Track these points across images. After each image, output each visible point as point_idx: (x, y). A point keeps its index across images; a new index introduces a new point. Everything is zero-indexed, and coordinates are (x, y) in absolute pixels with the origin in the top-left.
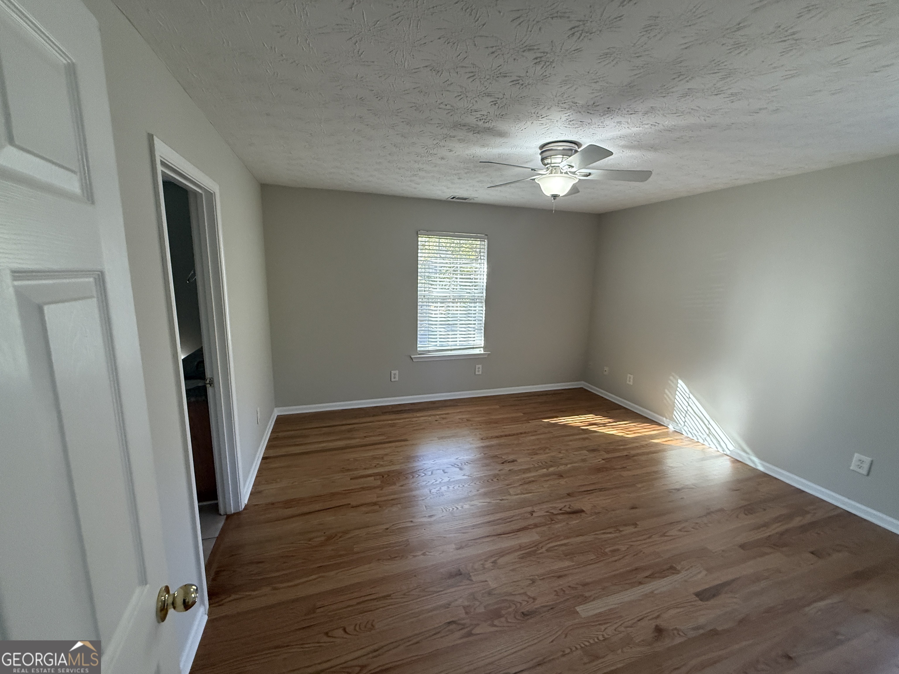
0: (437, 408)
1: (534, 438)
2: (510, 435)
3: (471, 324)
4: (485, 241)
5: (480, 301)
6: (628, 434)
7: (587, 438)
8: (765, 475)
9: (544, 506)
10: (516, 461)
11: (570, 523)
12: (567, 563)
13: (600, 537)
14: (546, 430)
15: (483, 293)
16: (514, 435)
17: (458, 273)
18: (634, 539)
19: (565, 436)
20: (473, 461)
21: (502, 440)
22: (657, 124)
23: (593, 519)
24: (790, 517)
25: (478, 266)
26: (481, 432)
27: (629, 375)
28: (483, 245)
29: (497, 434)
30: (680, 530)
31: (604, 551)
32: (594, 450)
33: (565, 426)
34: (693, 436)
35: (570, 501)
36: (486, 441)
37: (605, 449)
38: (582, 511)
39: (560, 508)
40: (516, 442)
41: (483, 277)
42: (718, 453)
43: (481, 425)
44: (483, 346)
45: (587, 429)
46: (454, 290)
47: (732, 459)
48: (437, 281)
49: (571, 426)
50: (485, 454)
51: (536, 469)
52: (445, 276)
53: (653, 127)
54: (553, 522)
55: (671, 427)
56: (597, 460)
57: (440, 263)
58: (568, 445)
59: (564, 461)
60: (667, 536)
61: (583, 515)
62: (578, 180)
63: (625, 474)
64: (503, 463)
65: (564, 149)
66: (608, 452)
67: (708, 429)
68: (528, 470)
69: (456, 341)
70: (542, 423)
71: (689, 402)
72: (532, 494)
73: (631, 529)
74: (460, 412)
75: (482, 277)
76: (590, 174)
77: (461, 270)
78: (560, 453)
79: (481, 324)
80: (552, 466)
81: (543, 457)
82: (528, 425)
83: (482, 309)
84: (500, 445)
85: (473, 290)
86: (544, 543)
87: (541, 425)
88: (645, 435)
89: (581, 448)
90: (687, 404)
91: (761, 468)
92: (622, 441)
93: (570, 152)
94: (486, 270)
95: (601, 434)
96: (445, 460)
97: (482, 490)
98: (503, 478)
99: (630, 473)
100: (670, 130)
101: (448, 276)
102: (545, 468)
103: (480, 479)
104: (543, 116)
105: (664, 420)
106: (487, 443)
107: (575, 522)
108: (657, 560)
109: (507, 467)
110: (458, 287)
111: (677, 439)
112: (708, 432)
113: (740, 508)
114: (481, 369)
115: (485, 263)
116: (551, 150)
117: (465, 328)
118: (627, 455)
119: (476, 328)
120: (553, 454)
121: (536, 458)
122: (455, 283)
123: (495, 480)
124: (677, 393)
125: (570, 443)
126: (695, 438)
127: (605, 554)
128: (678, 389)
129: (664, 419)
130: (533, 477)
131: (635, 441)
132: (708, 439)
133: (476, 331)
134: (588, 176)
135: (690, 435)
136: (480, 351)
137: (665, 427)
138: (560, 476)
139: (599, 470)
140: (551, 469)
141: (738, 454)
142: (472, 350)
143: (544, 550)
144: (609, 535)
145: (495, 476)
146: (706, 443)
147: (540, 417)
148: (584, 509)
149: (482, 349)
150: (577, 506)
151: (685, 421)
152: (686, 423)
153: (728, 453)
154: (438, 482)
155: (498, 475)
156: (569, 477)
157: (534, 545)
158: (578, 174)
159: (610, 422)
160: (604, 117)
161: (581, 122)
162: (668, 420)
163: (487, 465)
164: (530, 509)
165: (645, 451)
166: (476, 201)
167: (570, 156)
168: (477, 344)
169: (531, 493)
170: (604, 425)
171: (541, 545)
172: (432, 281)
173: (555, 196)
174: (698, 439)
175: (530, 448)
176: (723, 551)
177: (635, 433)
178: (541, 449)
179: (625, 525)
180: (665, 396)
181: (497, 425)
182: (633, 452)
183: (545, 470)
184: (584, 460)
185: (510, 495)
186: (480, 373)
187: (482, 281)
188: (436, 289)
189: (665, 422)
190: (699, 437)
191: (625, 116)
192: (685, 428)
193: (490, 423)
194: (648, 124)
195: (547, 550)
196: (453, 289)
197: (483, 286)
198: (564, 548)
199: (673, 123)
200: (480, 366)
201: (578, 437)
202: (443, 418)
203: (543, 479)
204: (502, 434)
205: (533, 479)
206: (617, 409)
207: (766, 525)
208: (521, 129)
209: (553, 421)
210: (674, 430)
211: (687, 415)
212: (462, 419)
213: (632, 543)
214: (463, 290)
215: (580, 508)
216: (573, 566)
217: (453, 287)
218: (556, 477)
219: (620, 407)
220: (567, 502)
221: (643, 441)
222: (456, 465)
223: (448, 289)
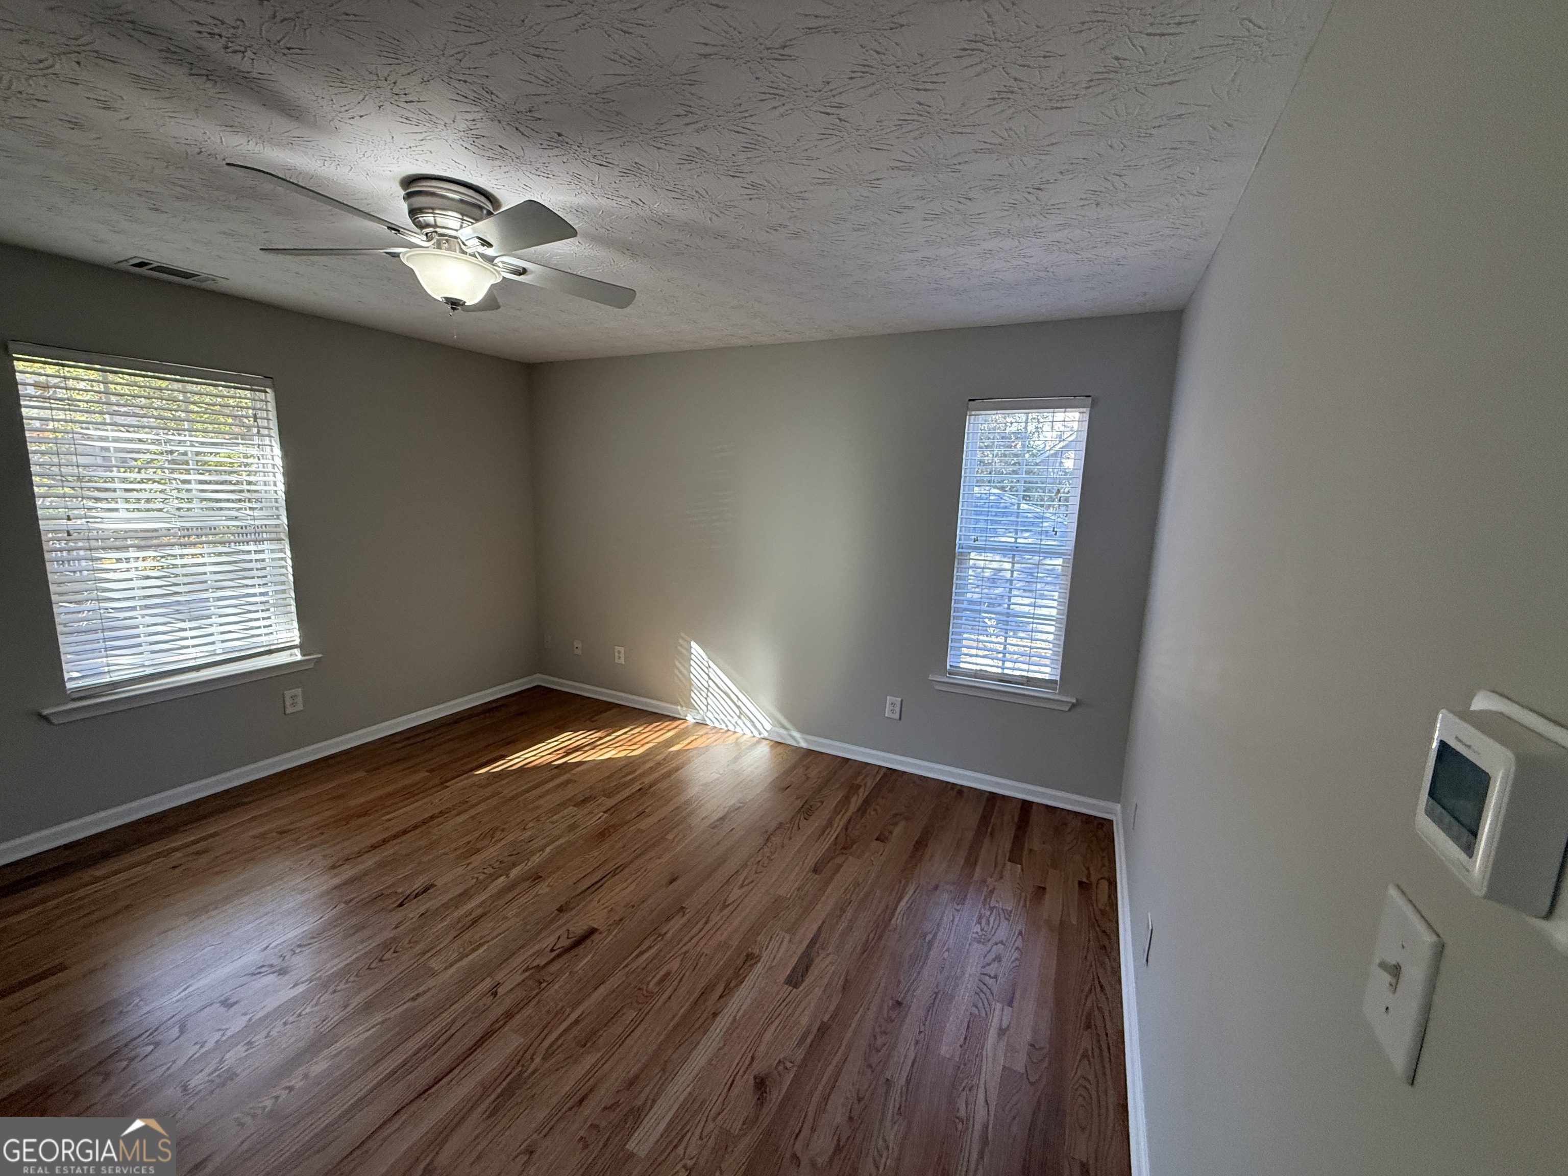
0: (173, 831)
1: (464, 817)
2: (405, 832)
3: (254, 595)
4: (266, 392)
5: (273, 536)
6: (634, 750)
7: (568, 782)
8: (810, 752)
9: (517, 961)
10: (433, 886)
11: (575, 970)
12: (590, 1060)
13: (634, 965)
14: (489, 791)
15: (278, 517)
16: (415, 827)
17: (191, 467)
18: (686, 939)
19: (527, 791)
20: (316, 935)
21: (388, 851)
22: (642, 204)
23: (615, 936)
24: (847, 799)
25: (255, 451)
26: (327, 852)
27: (619, 648)
28: (262, 401)
29: (369, 842)
30: (742, 886)
31: (647, 991)
32: (585, 801)
33: (522, 770)
34: (721, 724)
35: (565, 924)
36: (345, 867)
37: (604, 791)
38: (592, 932)
39: (550, 948)
40: (423, 842)
41: (274, 479)
42: (755, 739)
43: (322, 834)
44: (297, 642)
45: (566, 762)
46: (182, 513)
47: (772, 743)
48: (115, 491)
49: (535, 767)
50: (346, 903)
51: (481, 885)
52: (143, 475)
53: (634, 207)
54: (544, 984)
55: (689, 718)
56: (595, 817)
57: (116, 440)
58: (537, 807)
59: (535, 845)
60: (729, 905)
61: (596, 937)
62: (501, 278)
63: (645, 824)
64: (401, 905)
65: (462, 201)
66: (609, 796)
67: (738, 707)
68: (466, 895)
69: (213, 643)
70: (474, 779)
71: (710, 674)
72: (485, 947)
73: (678, 922)
74: (254, 819)
75: (271, 478)
76: (524, 272)
77: (197, 461)
78: (525, 829)
79: (284, 591)
80: (514, 865)
81: (492, 852)
82: (446, 793)
83: (282, 555)
84: (382, 865)
85: (248, 512)
86: (536, 1044)
87: (474, 785)
88: (659, 743)
89: (563, 805)
90: (706, 678)
91: (803, 745)
92: (628, 766)
93: (477, 212)
94: (279, 462)
95: (592, 764)
96: (225, 970)
97: (357, 1001)
98: (410, 942)
99: (651, 820)
100: (660, 222)
101: (156, 477)
102: (501, 876)
103: (342, 974)
104: (409, 98)
105: (680, 710)
106: (348, 872)
107: (585, 960)
108: (726, 957)
109: (413, 911)
110: (195, 505)
111: (702, 736)
112: (738, 713)
113: (798, 812)
114: (300, 700)
115: (274, 443)
116: (433, 194)
117: (235, 606)
118: (640, 789)
119: (271, 602)
120: (510, 838)
121: (477, 860)
122: (184, 495)
123: (389, 955)
124: (692, 663)
125: (541, 802)
126: (723, 726)
127: (651, 995)
128: (693, 657)
129: (679, 708)
130: (478, 906)
131: (647, 758)
132: (740, 722)
133: (272, 609)
134: (520, 274)
135: (717, 724)
136: (291, 655)
137: (681, 721)
138: (536, 877)
139: (603, 835)
140: (514, 872)
141: (777, 733)
142: (267, 657)
143: (538, 1060)
144: (646, 955)
145: (385, 946)
146: (738, 729)
147: (465, 768)
148: (596, 926)
149: (297, 651)
150: (579, 927)
151: (708, 703)
152: (709, 707)
153: (765, 734)
154: (209, 1045)
155: (394, 939)
156: (553, 873)
157: (514, 1063)
158: (501, 265)
159: (601, 738)
160: (551, 153)
161: (501, 147)
162: (684, 709)
163: (359, 928)
164: (488, 983)
165: (665, 770)
166: (223, 285)
167: (477, 220)
168: (280, 641)
169: (481, 945)
170: (593, 745)
171: (528, 1056)
172: (99, 490)
173: (454, 304)
174: (727, 726)
175: (461, 842)
176: (798, 889)
177: (643, 745)
178: (483, 837)
179: (669, 919)
180: (676, 671)
181: (367, 818)
182: (648, 780)
183: (502, 879)
184: (572, 827)
185: (434, 974)
186: (300, 707)
187: (273, 488)
188: (116, 510)
189: (680, 711)
190: (728, 723)
191: (590, 165)
192: (709, 714)
193: (347, 819)
194: (626, 198)
195: (544, 1059)
196: (179, 509)
197: (276, 501)
198: (575, 1032)
199: (666, 211)
200: (299, 691)
201: (551, 785)
202: (198, 853)
203: (502, 902)
204: (385, 835)
205: (480, 911)
206: (606, 711)
207: (830, 823)
208: (351, 114)
209: (498, 767)
210: (695, 721)
211: (709, 694)
212: (262, 836)
213: (683, 950)
214: (212, 513)
215: (585, 928)
216: (602, 1057)
217: (176, 503)
218: (527, 883)
219: (610, 706)
220: (560, 927)
221: (658, 755)
222: (263, 969)
223: (160, 510)
